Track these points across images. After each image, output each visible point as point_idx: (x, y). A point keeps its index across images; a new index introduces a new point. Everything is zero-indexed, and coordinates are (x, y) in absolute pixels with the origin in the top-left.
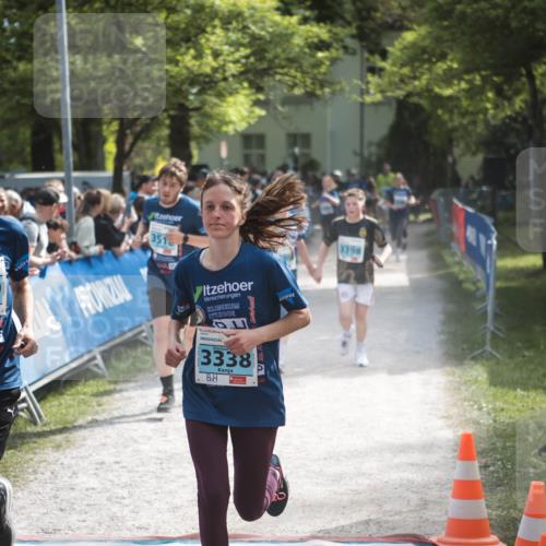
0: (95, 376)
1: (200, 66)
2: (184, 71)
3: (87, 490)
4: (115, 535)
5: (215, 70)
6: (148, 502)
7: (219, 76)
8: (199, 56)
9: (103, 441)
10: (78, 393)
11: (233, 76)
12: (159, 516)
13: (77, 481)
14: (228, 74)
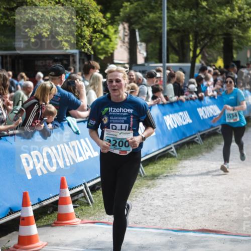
0: (171, 156)
1: (232, 15)
2: (225, 17)
3: (157, 206)
4: (165, 227)
5: (239, 17)
6: (183, 214)
7: (241, 19)
8: (232, 10)
9: (169, 185)
10: (163, 163)
11: (248, 19)
12: (186, 220)
13: (153, 202)
14: (245, 18)
